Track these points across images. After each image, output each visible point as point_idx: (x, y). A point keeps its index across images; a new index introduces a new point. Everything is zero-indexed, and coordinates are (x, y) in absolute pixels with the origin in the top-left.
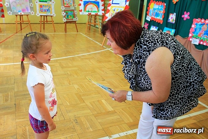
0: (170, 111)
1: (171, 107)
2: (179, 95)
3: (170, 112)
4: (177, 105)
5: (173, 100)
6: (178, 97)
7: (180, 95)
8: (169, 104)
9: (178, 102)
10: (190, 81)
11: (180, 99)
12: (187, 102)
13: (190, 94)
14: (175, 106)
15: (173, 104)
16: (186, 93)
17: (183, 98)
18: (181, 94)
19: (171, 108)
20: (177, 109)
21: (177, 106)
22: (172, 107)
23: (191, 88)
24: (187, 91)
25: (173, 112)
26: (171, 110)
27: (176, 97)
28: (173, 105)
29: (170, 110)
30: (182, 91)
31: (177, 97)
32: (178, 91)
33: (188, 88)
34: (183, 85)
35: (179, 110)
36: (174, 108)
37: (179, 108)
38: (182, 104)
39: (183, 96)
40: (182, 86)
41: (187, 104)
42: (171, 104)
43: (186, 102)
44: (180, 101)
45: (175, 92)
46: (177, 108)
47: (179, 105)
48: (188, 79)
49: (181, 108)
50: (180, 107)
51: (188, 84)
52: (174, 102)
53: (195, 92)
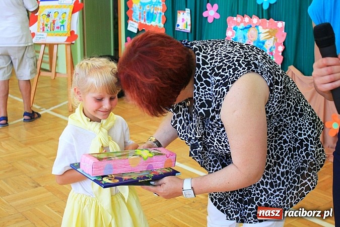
0: (264, 201)
1: (264, 193)
2: (280, 166)
3: (264, 203)
4: (277, 188)
5: (269, 177)
6: (278, 171)
7: (282, 167)
8: (261, 186)
9: (278, 182)
10: (300, 138)
11: (283, 174)
12: (297, 179)
13: (300, 164)
14: (273, 190)
15: (269, 186)
16: (292, 161)
17: (287, 172)
18: (284, 164)
19: (265, 195)
20: (278, 196)
21: (278, 190)
22: (267, 192)
23: (302, 152)
24: (296, 158)
25: (270, 202)
26: (265, 199)
27: (274, 170)
28: (269, 189)
29: (263, 198)
30: (286, 159)
31: (276, 171)
32: (278, 158)
33: (296, 153)
34: (289, 145)
35: (282, 196)
36: (272, 194)
37: (281, 194)
38: (286, 186)
39: (288, 169)
40: (287, 148)
41: (296, 184)
42: (265, 187)
43: (294, 182)
44: (282, 179)
45: (273, 161)
46: (278, 193)
47: (281, 187)
48: (297, 135)
49: (284, 193)
50: (283, 191)
51: (297, 144)
52: (270, 181)
53: (309, 160)
